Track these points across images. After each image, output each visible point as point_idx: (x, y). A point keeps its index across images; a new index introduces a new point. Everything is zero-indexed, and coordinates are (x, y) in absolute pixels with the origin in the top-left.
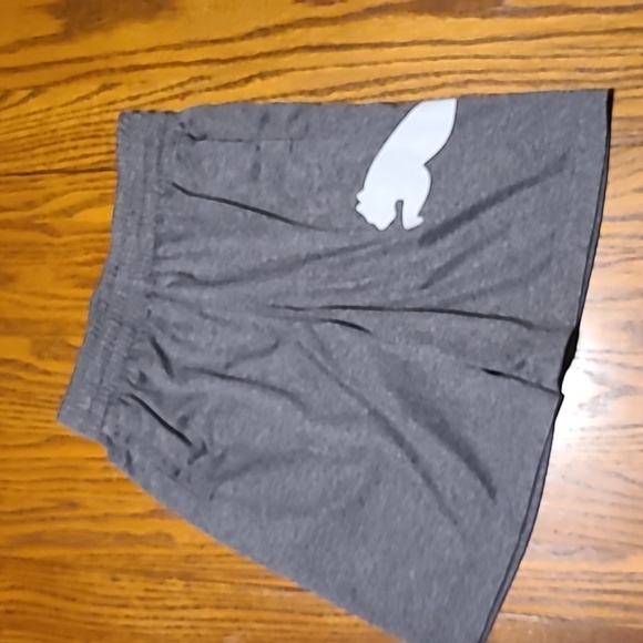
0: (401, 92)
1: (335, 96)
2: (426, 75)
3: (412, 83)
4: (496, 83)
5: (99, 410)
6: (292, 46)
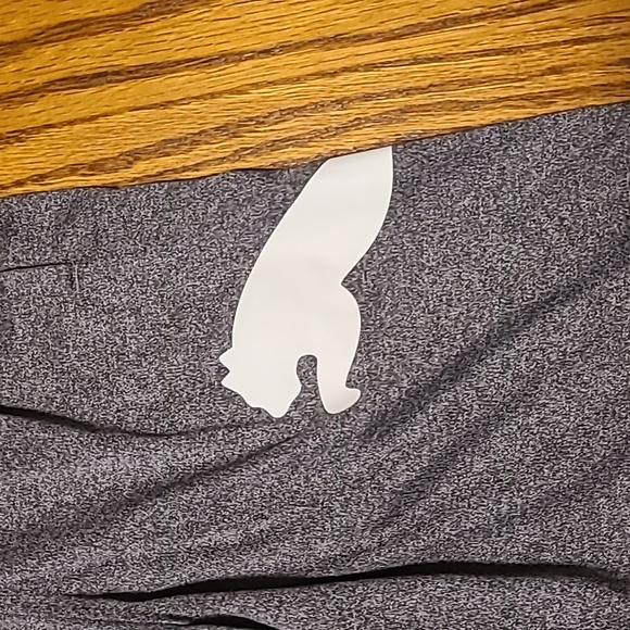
0: (274, 145)
1: (141, 168)
2: (319, 106)
3: (294, 126)
4: (465, 106)
6: (39, 80)
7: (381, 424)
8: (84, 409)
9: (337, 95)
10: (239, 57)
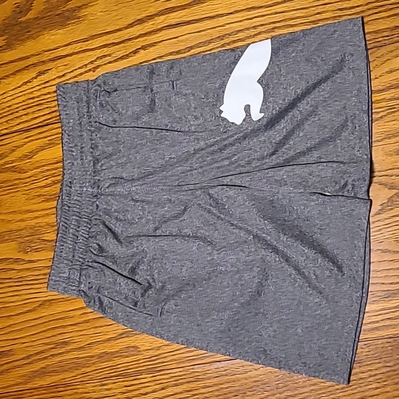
0: (234, 42)
1: (193, 52)
3: (241, 35)
5: (76, 276)
6: (159, 27)
7: (271, 123)
8: (178, 127)
9: (253, 25)
10: (222, 15)
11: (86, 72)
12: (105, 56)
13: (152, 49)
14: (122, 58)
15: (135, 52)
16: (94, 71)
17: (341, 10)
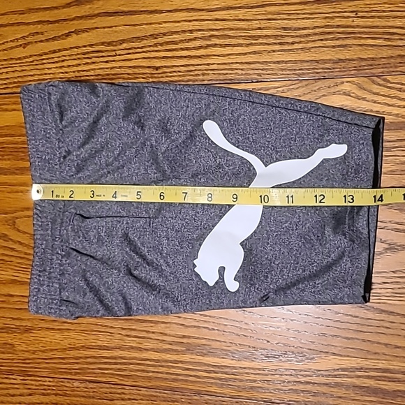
11: (17, 47)
12: (37, 33)
13: (84, 35)
14: (54, 39)
15: (68, 35)
16: (24, 48)
17: (285, 29)
